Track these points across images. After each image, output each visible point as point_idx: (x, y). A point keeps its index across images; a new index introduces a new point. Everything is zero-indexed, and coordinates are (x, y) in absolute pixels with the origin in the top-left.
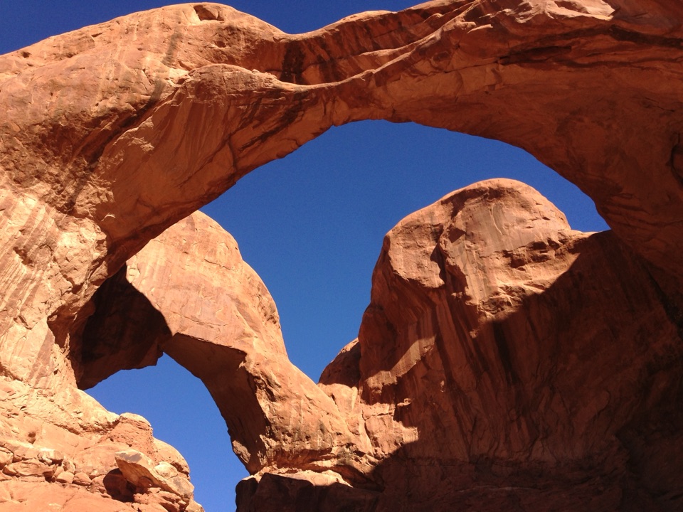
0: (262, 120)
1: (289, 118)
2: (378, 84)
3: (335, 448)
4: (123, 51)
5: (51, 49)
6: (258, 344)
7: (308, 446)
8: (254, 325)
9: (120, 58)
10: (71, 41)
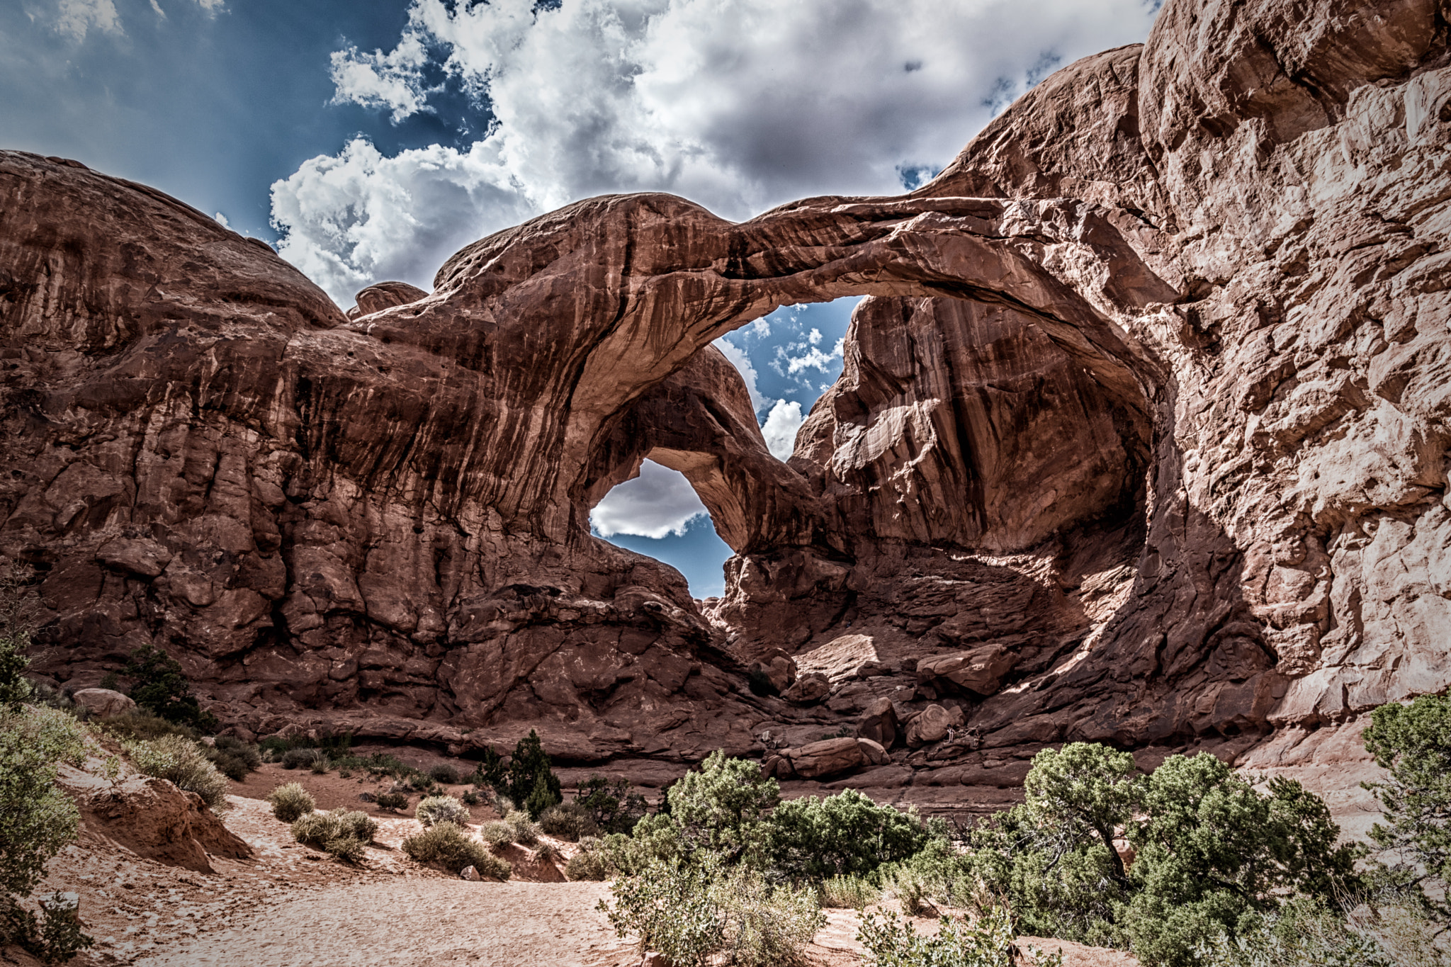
0: (714, 314)
1: (738, 309)
2: (817, 283)
3: (810, 528)
4: (587, 271)
5: (520, 260)
6: (730, 442)
7: (784, 529)
8: (723, 419)
9: (587, 279)
10: (537, 250)
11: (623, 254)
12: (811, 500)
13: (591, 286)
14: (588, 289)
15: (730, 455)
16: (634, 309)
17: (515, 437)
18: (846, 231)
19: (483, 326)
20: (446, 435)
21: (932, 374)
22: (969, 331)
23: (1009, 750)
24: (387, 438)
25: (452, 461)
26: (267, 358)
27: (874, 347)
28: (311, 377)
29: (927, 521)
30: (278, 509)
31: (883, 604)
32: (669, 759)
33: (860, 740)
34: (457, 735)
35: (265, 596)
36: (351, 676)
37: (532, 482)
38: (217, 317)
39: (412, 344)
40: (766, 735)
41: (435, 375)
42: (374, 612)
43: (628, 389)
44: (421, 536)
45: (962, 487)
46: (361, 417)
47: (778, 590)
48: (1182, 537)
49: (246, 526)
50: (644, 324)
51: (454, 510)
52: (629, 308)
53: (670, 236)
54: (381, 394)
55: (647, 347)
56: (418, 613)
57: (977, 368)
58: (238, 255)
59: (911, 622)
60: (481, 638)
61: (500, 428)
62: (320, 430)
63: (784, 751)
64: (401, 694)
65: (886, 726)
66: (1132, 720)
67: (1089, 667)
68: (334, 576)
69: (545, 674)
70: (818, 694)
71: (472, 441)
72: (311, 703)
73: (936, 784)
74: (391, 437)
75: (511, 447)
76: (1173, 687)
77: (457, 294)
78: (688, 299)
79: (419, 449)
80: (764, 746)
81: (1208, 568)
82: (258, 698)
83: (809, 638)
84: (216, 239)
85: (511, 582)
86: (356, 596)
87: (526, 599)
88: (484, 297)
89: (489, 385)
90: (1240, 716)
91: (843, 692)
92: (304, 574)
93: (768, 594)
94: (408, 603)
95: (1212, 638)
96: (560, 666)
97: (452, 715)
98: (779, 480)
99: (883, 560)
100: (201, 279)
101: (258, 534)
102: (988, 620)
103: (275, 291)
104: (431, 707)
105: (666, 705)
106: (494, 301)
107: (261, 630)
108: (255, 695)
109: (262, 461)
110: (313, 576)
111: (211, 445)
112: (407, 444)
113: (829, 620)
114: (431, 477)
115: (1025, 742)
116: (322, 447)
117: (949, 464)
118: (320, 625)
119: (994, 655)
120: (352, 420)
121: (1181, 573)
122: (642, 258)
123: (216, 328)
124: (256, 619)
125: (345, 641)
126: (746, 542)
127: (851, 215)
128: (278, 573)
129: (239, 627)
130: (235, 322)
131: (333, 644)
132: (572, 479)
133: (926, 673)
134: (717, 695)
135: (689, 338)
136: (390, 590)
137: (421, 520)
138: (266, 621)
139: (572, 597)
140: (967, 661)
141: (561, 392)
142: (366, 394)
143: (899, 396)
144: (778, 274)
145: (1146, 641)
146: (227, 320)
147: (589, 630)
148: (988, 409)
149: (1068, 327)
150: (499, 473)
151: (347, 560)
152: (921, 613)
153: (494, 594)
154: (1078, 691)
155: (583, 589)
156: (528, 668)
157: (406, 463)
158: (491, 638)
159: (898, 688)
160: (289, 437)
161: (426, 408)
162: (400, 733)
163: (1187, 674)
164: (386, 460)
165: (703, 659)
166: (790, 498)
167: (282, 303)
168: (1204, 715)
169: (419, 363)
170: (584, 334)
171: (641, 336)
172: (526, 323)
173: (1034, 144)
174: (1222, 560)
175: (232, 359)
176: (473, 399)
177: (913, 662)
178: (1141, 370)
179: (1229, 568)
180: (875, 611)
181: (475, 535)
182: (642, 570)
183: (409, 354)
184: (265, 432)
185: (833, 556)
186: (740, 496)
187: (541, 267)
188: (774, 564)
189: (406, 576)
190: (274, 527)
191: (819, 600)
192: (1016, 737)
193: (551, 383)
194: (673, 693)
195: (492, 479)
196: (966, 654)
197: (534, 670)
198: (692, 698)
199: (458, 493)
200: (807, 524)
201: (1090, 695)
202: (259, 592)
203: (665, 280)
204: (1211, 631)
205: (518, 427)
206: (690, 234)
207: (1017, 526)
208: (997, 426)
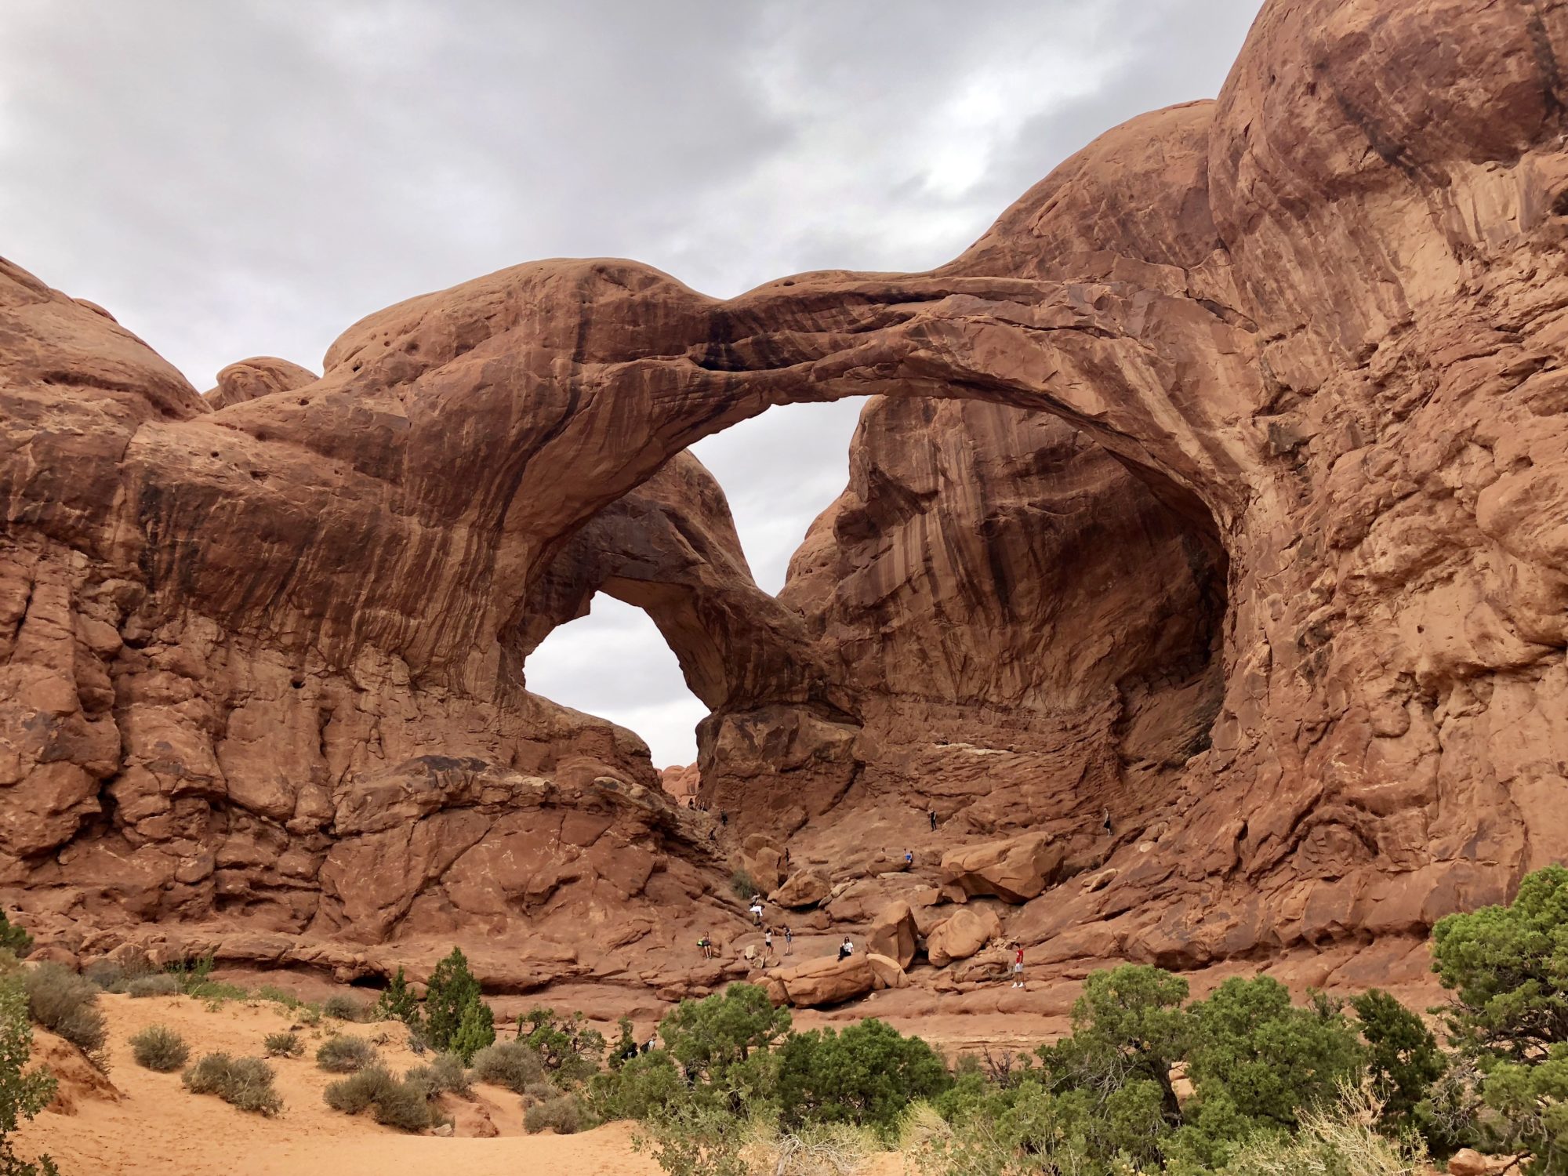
0: (691, 412)
1: (719, 409)
3: (806, 681)
4: (529, 353)
5: (442, 338)
6: (705, 572)
7: (774, 682)
8: (699, 544)
9: (528, 365)
10: (462, 326)
11: (575, 335)
12: (807, 645)
13: (532, 374)
14: (528, 378)
15: (707, 588)
16: (588, 404)
17: (429, 564)
18: (855, 314)
19: (389, 423)
20: (339, 561)
21: (959, 490)
22: (1005, 437)
23: (1056, 967)
24: (260, 564)
25: (346, 594)
26: (102, 459)
27: (887, 455)
28: (162, 484)
29: (952, 673)
30: (111, 656)
31: (898, 779)
32: (623, 984)
33: (871, 956)
34: (348, 957)
35: (91, 772)
36: (206, 878)
37: (450, 622)
38: (38, 404)
39: (298, 442)
40: (750, 951)
41: (325, 484)
42: (237, 793)
43: (577, 505)
44: (301, 691)
45: (995, 631)
46: (227, 538)
47: (764, 759)
48: (1265, 699)
49: (67, 679)
50: (600, 424)
51: (346, 658)
52: (581, 404)
53: (635, 314)
54: (255, 507)
55: (603, 454)
56: (295, 793)
57: (1014, 482)
58: (65, 323)
59: (933, 802)
60: (379, 826)
61: (411, 553)
62: (172, 554)
63: (775, 972)
64: (271, 901)
65: (904, 938)
66: (1207, 928)
67: (1154, 861)
68: (186, 744)
69: (462, 872)
70: (815, 896)
71: (374, 569)
72: (150, 915)
73: (966, 1012)
74: (266, 563)
75: (424, 574)
76: (1255, 886)
77: (357, 379)
78: (657, 397)
79: (303, 579)
80: (747, 965)
81: (1296, 739)
82: (79, 908)
83: (805, 822)
84: (36, 301)
85: (420, 752)
86: (216, 772)
87: (440, 775)
88: (392, 384)
89: (397, 497)
90: (1334, 923)
91: (848, 893)
92: (146, 743)
93: (753, 764)
94: (284, 780)
95: (1300, 826)
96: (483, 862)
97: (339, 927)
98: (768, 620)
99: (898, 722)
100: (16, 354)
101: (83, 690)
102: (1030, 800)
103: (114, 371)
104: (310, 918)
105: (623, 912)
106: (407, 391)
107: (84, 817)
108: (75, 904)
109: (91, 592)
110: (158, 745)
111: (23, 571)
112: (286, 573)
113: (830, 799)
114: (318, 615)
115: (1077, 957)
116: (174, 575)
117: (980, 603)
118: (164, 811)
119: (1039, 845)
120: (214, 541)
121: (1263, 745)
122: (597, 339)
123: (35, 418)
124: (78, 803)
125: (200, 830)
126: (724, 699)
127: (862, 295)
128: (109, 742)
129: (55, 813)
130: (61, 410)
131: (182, 836)
132: (505, 618)
133: (954, 869)
134: (688, 898)
135: (657, 443)
136: (259, 763)
137: (302, 671)
138: (92, 806)
139: (500, 771)
140: (1003, 854)
141: (492, 506)
142: (234, 506)
143: (918, 517)
144: (771, 366)
145: (1223, 829)
146: (49, 408)
147: (521, 814)
148: (1030, 536)
149: (1127, 440)
150: (409, 613)
151: (202, 723)
152: (946, 791)
153: (398, 768)
154: (1141, 893)
155: (514, 761)
156: (442, 865)
157: (284, 596)
158: (393, 827)
159: (918, 887)
160: (129, 561)
161: (314, 526)
162: (272, 953)
163: (1271, 870)
164: (259, 592)
165: (669, 850)
166: (780, 642)
167: (123, 387)
168: (1293, 921)
169: (308, 466)
170: (524, 435)
171: (597, 440)
172: (448, 418)
173: (1085, 216)
174: (1311, 730)
175: (56, 459)
176: (376, 514)
177: (936, 855)
178: (1215, 494)
179: (1320, 739)
180: (888, 788)
181: (373, 689)
182: (591, 736)
183: (291, 456)
184: (94, 553)
185: (835, 714)
186: (717, 640)
187: (469, 347)
188: (760, 726)
189: (281, 746)
190: (105, 679)
191: (816, 773)
192: (1065, 950)
193: (479, 497)
194: (631, 896)
195: (397, 617)
196: (1001, 845)
197: (448, 867)
198: (656, 902)
199: (352, 637)
200: (803, 676)
201: (1156, 897)
202: (83, 767)
203: (626, 371)
204: (1299, 818)
205: (434, 551)
206: (661, 312)
207: (1065, 681)
208: (1040, 555)
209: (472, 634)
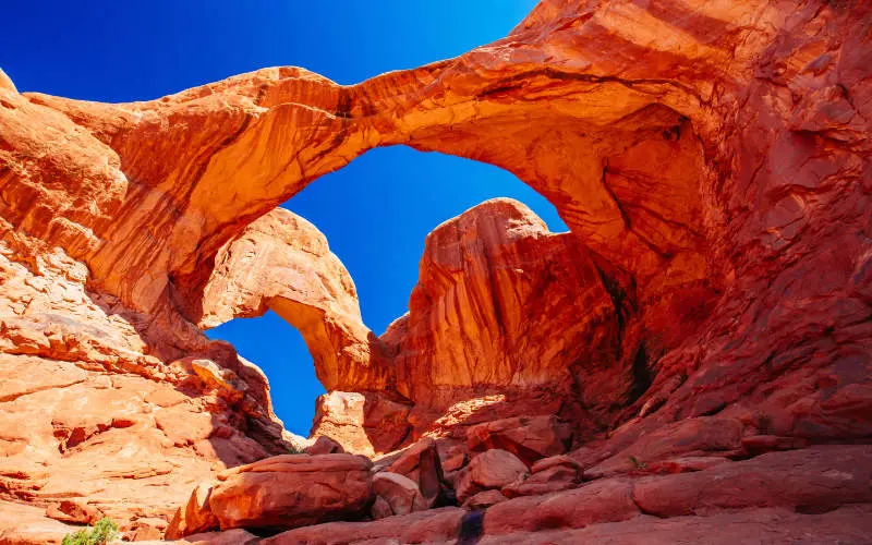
1: (338, 142)
6: (334, 306)
8: (333, 293)
12: (388, 357)
16: (255, 125)
20: (51, 179)
21: (475, 266)
25: (50, 204)
27: (438, 256)
29: (469, 369)
37: (132, 250)
41: (62, 130)
45: (495, 341)
50: (263, 140)
51: (35, 250)
53: (296, 87)
55: (263, 164)
57: (505, 258)
78: (300, 124)
85: (51, 312)
87: (53, 326)
93: (345, 418)
96: (53, 401)
99: (436, 401)
126: (336, 383)
132: (178, 264)
133: (478, 433)
139: (120, 345)
141: (184, 183)
143: (452, 286)
148: (514, 284)
170: (211, 136)
171: (260, 151)
185: (399, 399)
186: (336, 345)
194: (176, 446)
203: (283, 106)
206: (310, 87)
207: (538, 368)
208: (521, 295)
209: (148, 262)
